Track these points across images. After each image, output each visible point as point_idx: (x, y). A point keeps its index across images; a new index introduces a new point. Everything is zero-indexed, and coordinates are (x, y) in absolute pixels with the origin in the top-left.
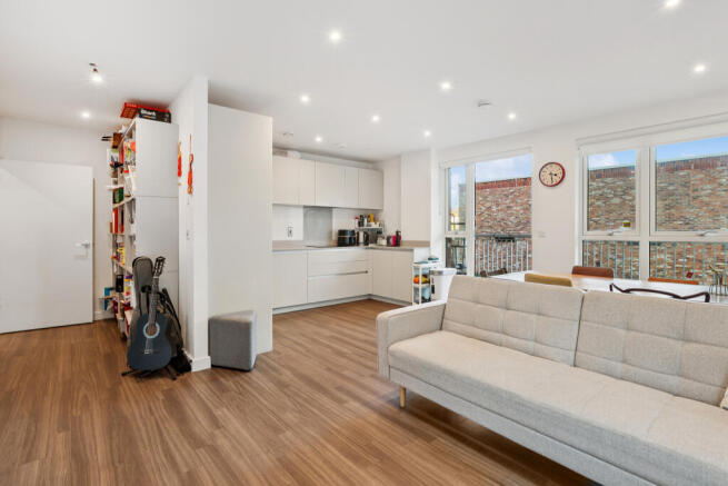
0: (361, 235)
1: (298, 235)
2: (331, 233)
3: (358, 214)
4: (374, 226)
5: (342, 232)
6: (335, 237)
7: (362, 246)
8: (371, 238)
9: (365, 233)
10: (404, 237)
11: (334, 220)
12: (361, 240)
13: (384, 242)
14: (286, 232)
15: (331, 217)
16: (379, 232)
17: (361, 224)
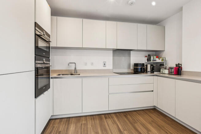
0: (149, 66)
1: (110, 66)
2: (129, 65)
3: (147, 54)
4: (158, 60)
5: (136, 65)
6: (132, 67)
7: (149, 74)
8: (157, 68)
9: (151, 65)
10: (185, 69)
11: (132, 58)
12: (149, 69)
13: (166, 71)
14: (102, 64)
15: (130, 56)
16: (162, 65)
17: (149, 60)
